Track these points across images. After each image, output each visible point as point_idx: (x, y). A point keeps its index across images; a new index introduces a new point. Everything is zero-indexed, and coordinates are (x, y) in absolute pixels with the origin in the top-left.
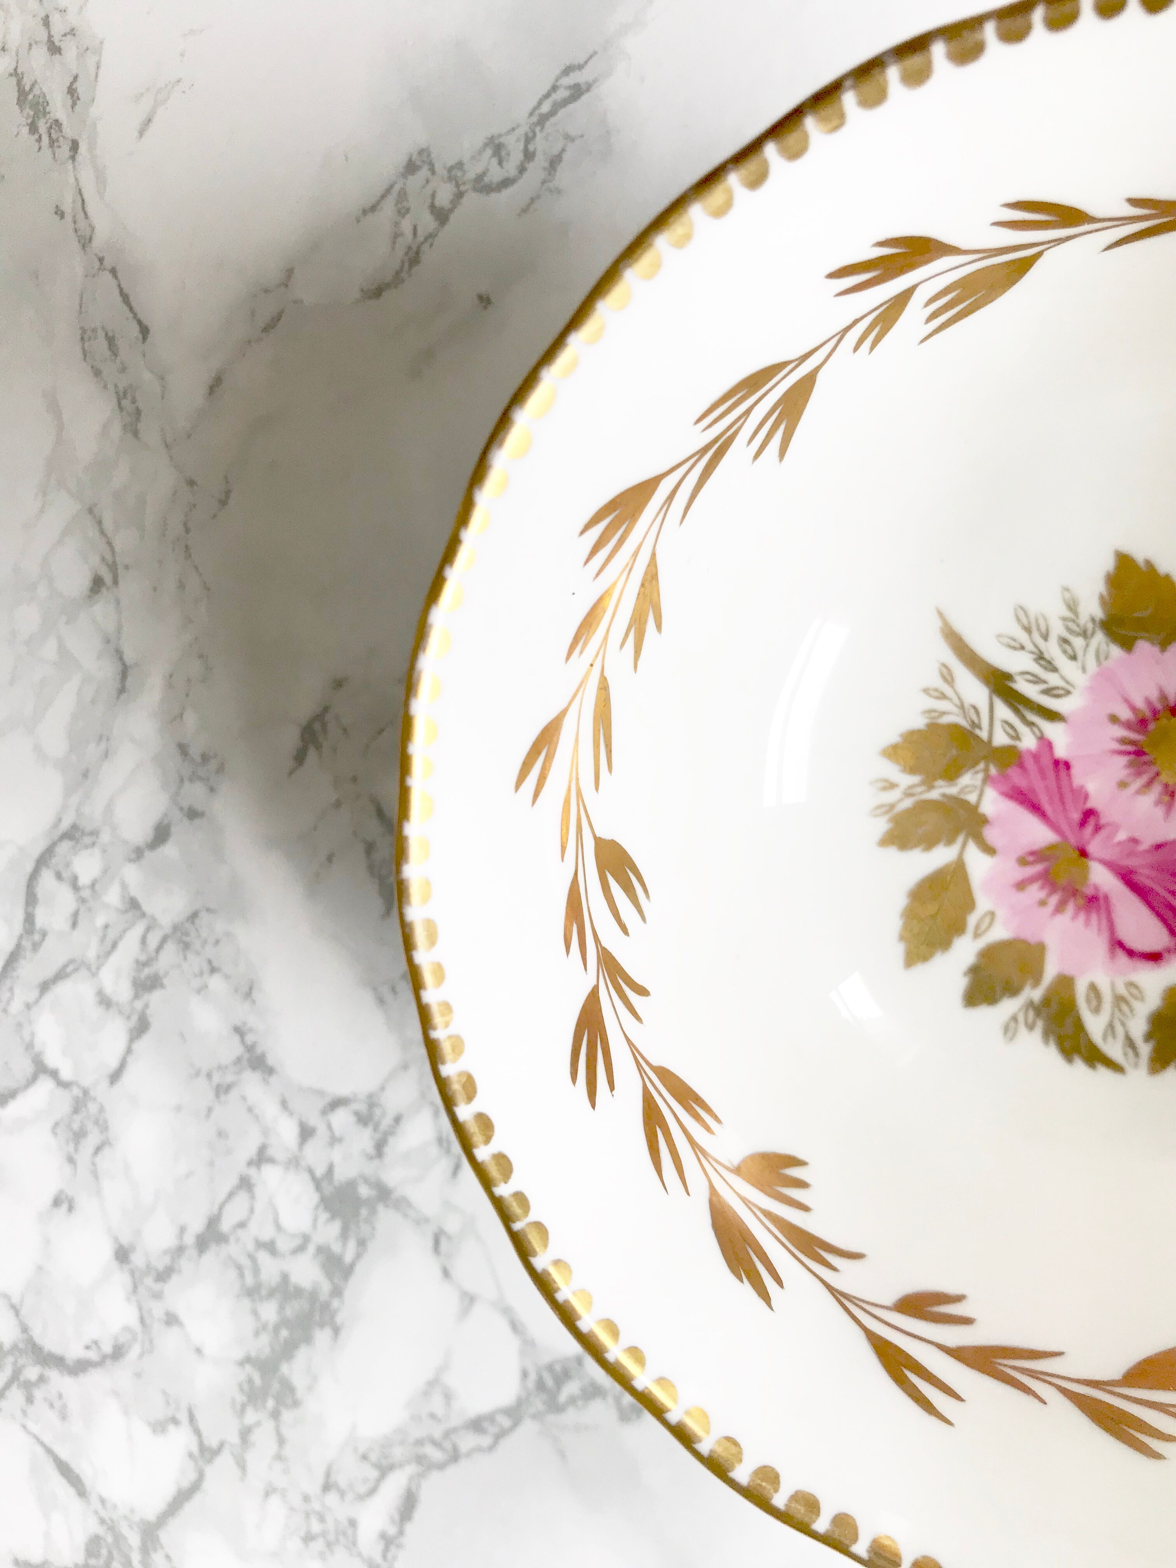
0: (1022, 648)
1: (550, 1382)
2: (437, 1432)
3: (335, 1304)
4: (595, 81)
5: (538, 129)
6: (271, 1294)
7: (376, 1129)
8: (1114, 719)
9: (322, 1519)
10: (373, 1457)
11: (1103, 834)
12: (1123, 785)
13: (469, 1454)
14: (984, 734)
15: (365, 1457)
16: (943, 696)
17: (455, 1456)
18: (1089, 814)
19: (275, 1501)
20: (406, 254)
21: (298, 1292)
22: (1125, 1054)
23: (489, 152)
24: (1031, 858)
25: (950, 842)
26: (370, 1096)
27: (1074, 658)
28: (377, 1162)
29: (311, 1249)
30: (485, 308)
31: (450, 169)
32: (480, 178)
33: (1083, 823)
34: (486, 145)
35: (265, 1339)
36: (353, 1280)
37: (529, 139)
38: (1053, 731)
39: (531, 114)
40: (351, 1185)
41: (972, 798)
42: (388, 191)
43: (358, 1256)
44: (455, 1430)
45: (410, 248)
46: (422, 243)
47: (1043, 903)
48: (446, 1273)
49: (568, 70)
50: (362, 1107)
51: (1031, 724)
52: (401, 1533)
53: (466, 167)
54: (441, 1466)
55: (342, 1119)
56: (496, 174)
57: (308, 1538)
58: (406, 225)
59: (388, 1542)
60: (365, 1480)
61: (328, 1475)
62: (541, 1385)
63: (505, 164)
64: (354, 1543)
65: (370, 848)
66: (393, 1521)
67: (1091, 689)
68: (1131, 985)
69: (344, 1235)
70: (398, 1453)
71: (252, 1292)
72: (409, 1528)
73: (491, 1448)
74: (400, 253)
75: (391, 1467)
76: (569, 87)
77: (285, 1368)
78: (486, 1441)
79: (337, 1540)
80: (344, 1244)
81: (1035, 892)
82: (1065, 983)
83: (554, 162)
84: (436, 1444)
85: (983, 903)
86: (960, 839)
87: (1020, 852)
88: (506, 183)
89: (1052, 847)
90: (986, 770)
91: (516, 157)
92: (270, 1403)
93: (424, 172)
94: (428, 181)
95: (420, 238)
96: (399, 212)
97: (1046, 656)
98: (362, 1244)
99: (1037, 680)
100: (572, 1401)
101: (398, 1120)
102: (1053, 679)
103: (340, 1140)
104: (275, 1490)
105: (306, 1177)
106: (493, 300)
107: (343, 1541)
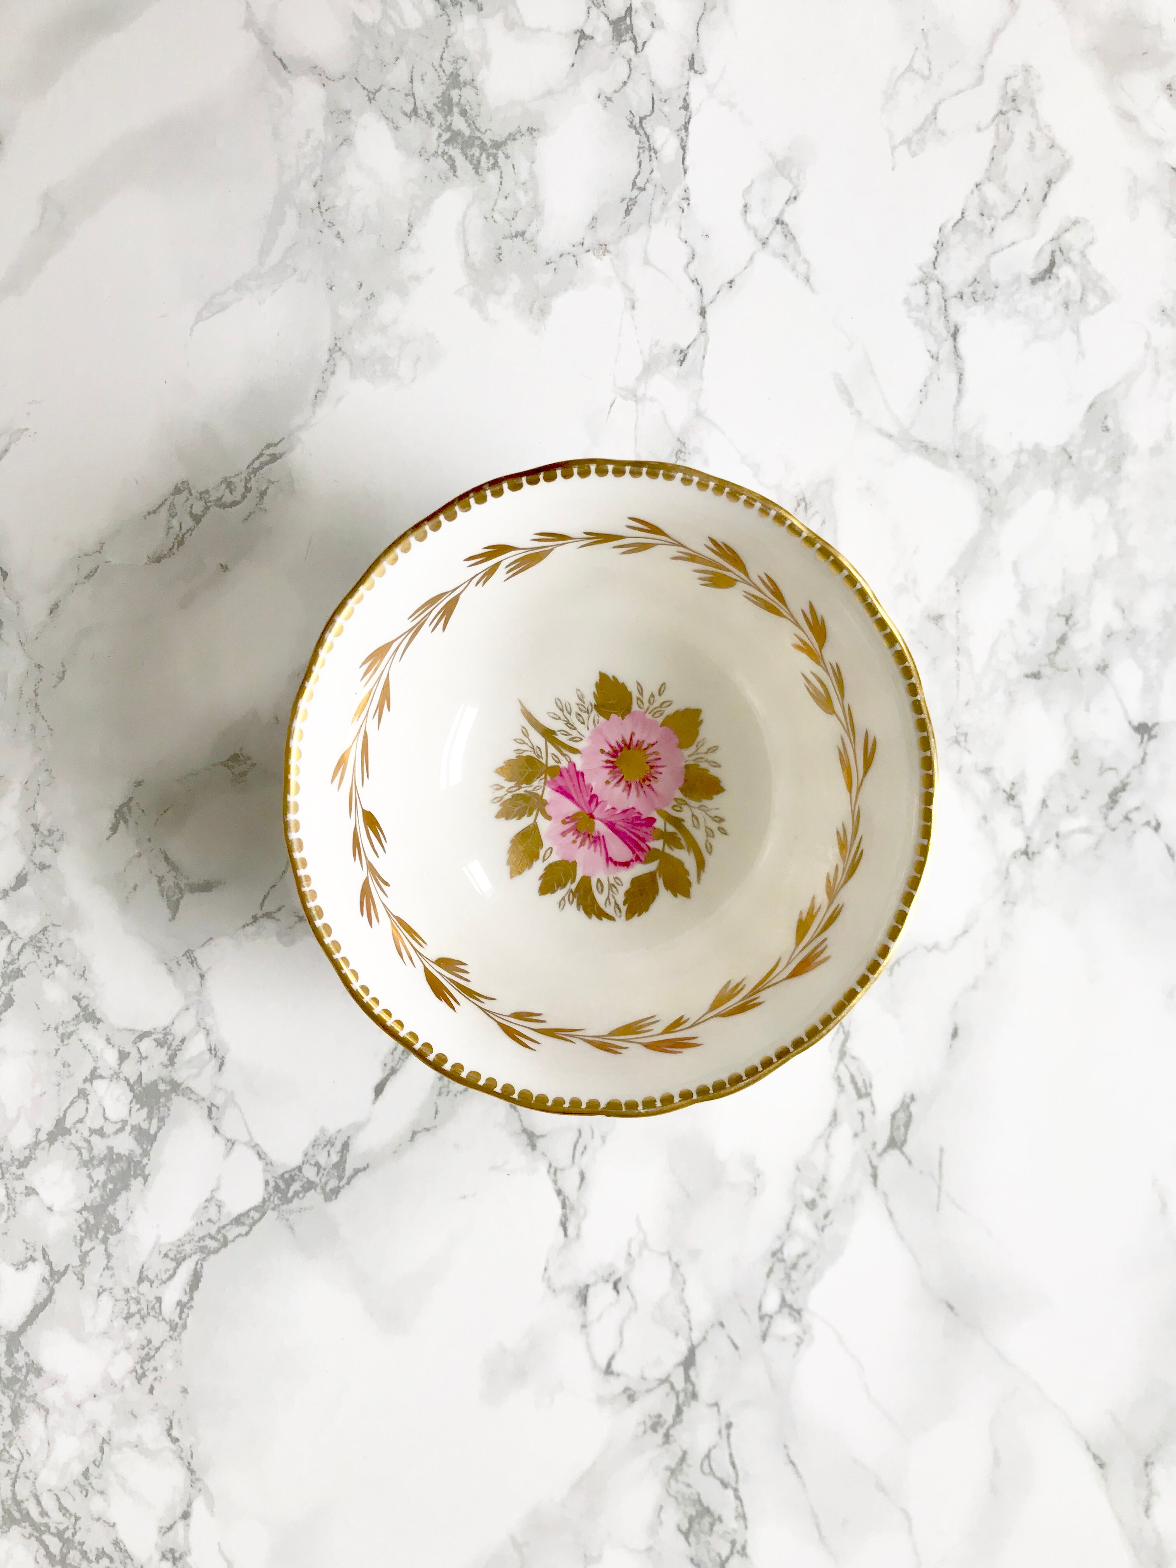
0: (560, 718)
1: (282, 1186)
2: (213, 1230)
3: (145, 1161)
4: (284, 453)
5: (252, 476)
6: (101, 1163)
7: (168, 1049)
8: (602, 751)
9: (138, 1303)
10: (172, 1255)
11: (599, 806)
12: (607, 782)
13: (233, 1241)
14: (544, 761)
15: (166, 1255)
16: (524, 743)
17: (225, 1243)
18: (593, 797)
19: (105, 1296)
20: (176, 539)
21: (120, 1157)
22: (615, 911)
23: (224, 486)
24: (568, 820)
25: (530, 815)
26: (165, 1029)
27: (583, 723)
28: (170, 1068)
29: (128, 1129)
30: (225, 571)
31: (201, 493)
32: (219, 499)
33: (590, 802)
34: (222, 482)
35: (97, 1192)
36: (156, 1144)
37: (248, 481)
38: (576, 758)
39: (248, 467)
40: (155, 1084)
41: (539, 792)
42: (163, 504)
43: (159, 1128)
44: (224, 1227)
45: (178, 535)
46: (185, 534)
47: (574, 842)
48: (216, 1130)
49: (268, 446)
50: (161, 1036)
51: (564, 755)
52: (191, 1298)
53: (210, 493)
54: (216, 1251)
55: (146, 1045)
56: (228, 498)
57: (128, 1316)
58: (175, 522)
59: (182, 1306)
60: (167, 1270)
61: (141, 1272)
62: (277, 1188)
63: (233, 493)
64: (160, 1313)
65: (160, 880)
66: (186, 1293)
67: (591, 737)
68: (616, 878)
69: (150, 1117)
70: (188, 1248)
71: (87, 1164)
72: (196, 1295)
73: (247, 1234)
74: (172, 538)
75: (184, 1259)
76: (270, 455)
77: (111, 1209)
78: (243, 1229)
79: (149, 1314)
80: (150, 1123)
81: (571, 837)
82: (586, 880)
83: (263, 494)
84: (212, 1238)
85: (547, 844)
86: (535, 813)
87: (563, 818)
88: (235, 503)
89: (577, 814)
90: (545, 778)
91: (240, 489)
92: (101, 1233)
93: (185, 494)
94: (188, 499)
95: (184, 531)
96: (171, 515)
97: (571, 722)
98: (162, 1120)
99: (567, 734)
100: (296, 1194)
101: (183, 1041)
102: (574, 733)
103: (146, 1058)
104: (104, 1290)
105: (125, 1083)
106: (229, 567)
107: (152, 1313)
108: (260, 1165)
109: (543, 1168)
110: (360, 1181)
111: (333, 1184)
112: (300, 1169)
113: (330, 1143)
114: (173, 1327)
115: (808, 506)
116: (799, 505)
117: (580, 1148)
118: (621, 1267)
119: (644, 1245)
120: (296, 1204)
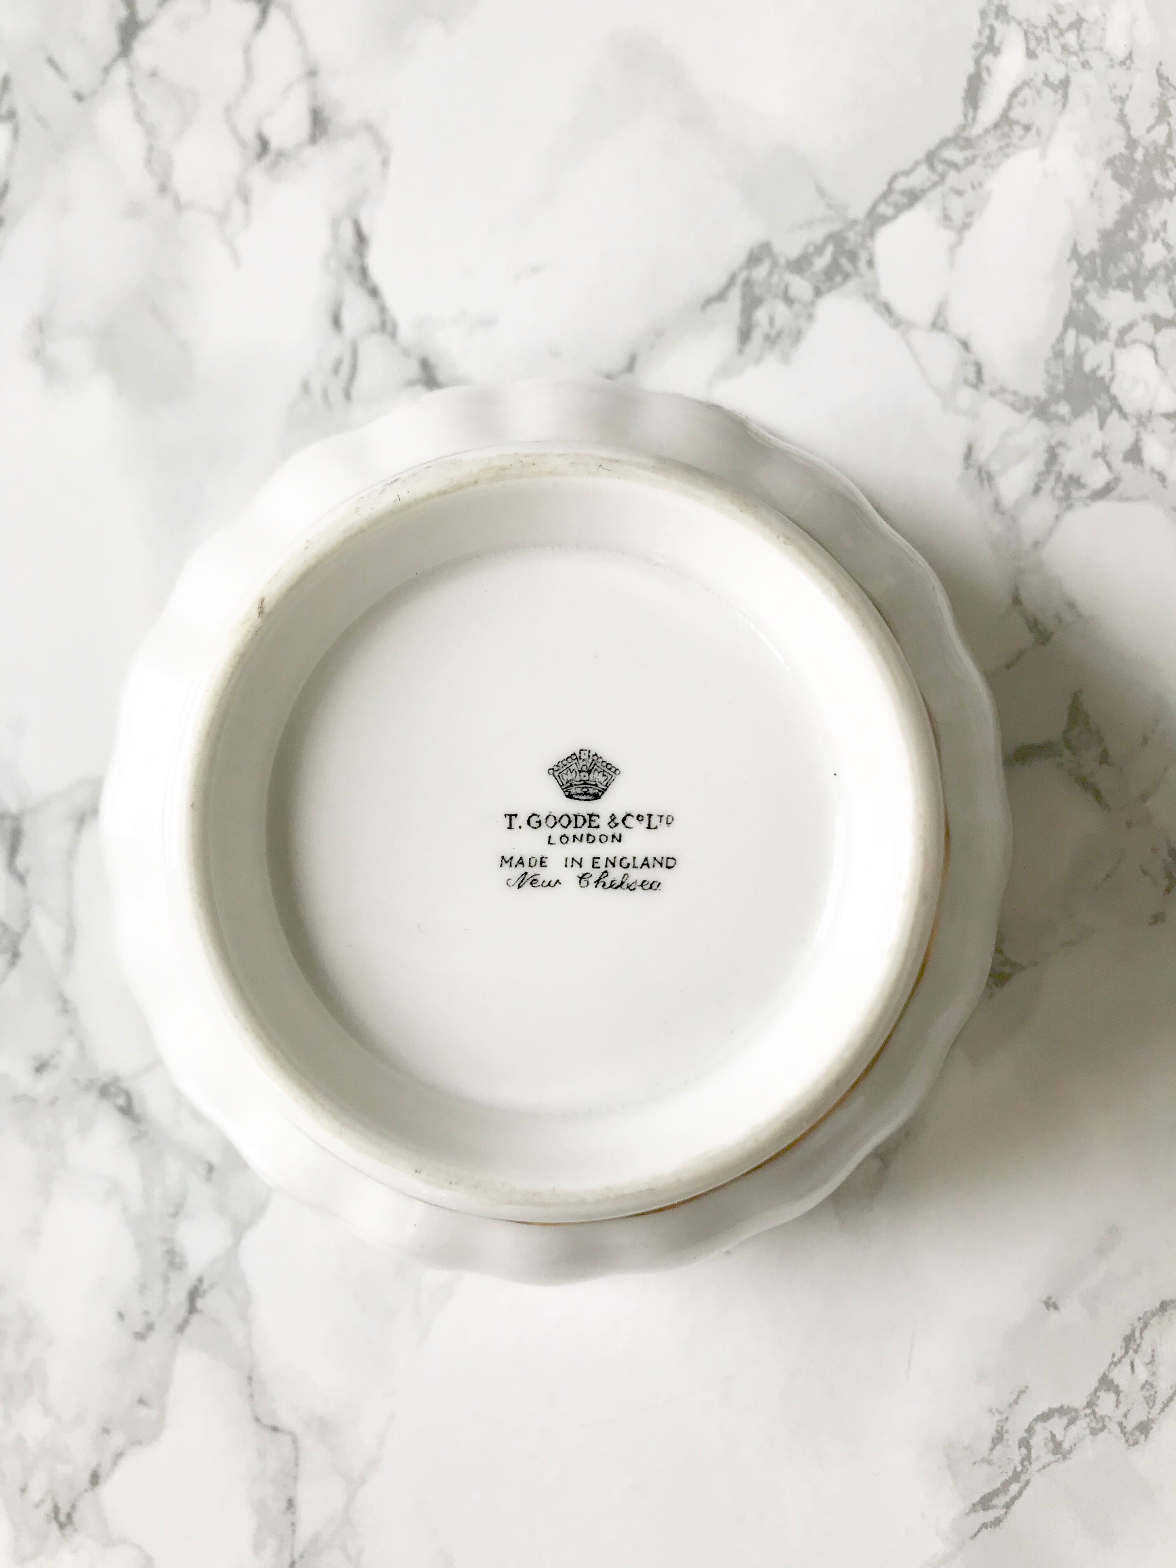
1: (844, 262)
2: (953, 178)
3: (1079, 282)
4: (968, 1514)
5: (1019, 1468)
6: (1153, 272)
7: (1060, 474)
9: (1065, 48)
10: (1018, 130)
13: (917, 163)
15: (1027, 128)
17: (931, 158)
19: (1121, 53)
20: (1139, 1346)
21: (1122, 285)
23: (1066, 1446)
26: (1070, 507)
28: (1053, 442)
29: (1113, 334)
30: (1049, 1298)
31: (1104, 1428)
32: (1072, 1422)
34: (1070, 1451)
35: (1154, 222)
36: (1064, 310)
37: (1027, 1459)
39: (1027, 1483)
40: (1077, 413)
42: (1166, 1405)
43: (1061, 339)
44: (935, 185)
45: (1136, 1352)
46: (1124, 1357)
48: (965, 345)
49: (997, 1522)
50: (1076, 493)
52: (977, 62)
53: (1088, 1431)
54: (944, 143)
55: (1098, 477)
56: (1057, 1425)
57: (1078, 24)
58: (1142, 1374)
59: (991, 47)
60: (1024, 104)
61: (1065, 96)
62: (853, 257)
63: (1049, 1435)
64: (1026, 34)
65: (1104, 758)
66: (988, 69)
69: (1079, 357)
70: (992, 144)
72: (970, 68)
73: (895, 177)
74: (1146, 1347)
75: (996, 126)
76: (994, 1507)
77: (1128, 197)
78: (902, 183)
79: (1045, 31)
80: (1077, 346)
83: (998, 1438)
84: (954, 166)
88: (1045, 1417)
91: (1038, 1441)
92: (1139, 155)
93: (1130, 1425)
94: (1125, 1416)
95: (1127, 1361)
96: (1152, 1386)
98: (1059, 354)
100: (819, 250)
101: (1037, 490)
103: (1096, 455)
104: (1123, 63)
105: (1128, 408)
106: (1043, 1306)
107: (1040, 33)
108: (887, 293)
109: (405, 331)
110: (715, 281)
111: (760, 273)
112: (818, 293)
113: (772, 340)
114: (1002, 12)
115: (53, 1515)
116: (69, 1516)
118: (257, 177)
119: (222, 218)
120: (819, 234)
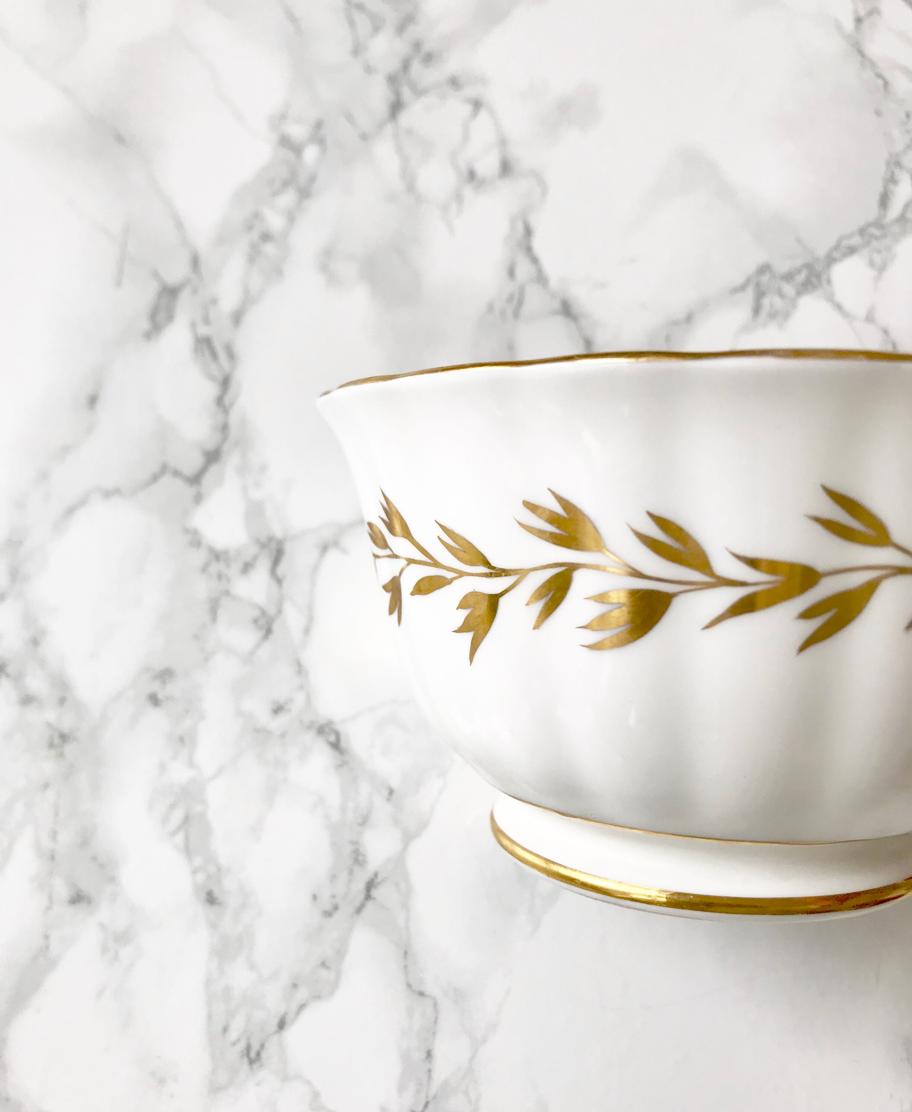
108: (839, 297)
109: (554, 283)
110: (739, 280)
111: (765, 279)
112: (799, 293)
113: (773, 315)
114: (898, 164)
115: (245, 1052)
116: (258, 1054)
117: (515, 302)
118: (468, 192)
119: (445, 209)
120: (798, 262)
